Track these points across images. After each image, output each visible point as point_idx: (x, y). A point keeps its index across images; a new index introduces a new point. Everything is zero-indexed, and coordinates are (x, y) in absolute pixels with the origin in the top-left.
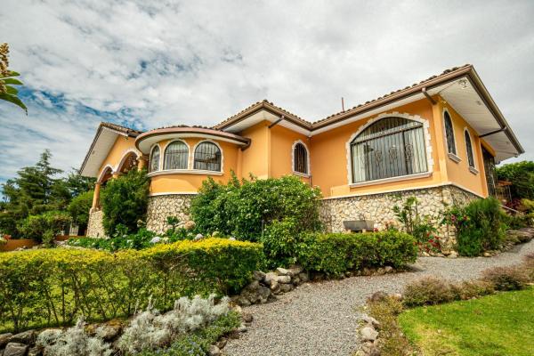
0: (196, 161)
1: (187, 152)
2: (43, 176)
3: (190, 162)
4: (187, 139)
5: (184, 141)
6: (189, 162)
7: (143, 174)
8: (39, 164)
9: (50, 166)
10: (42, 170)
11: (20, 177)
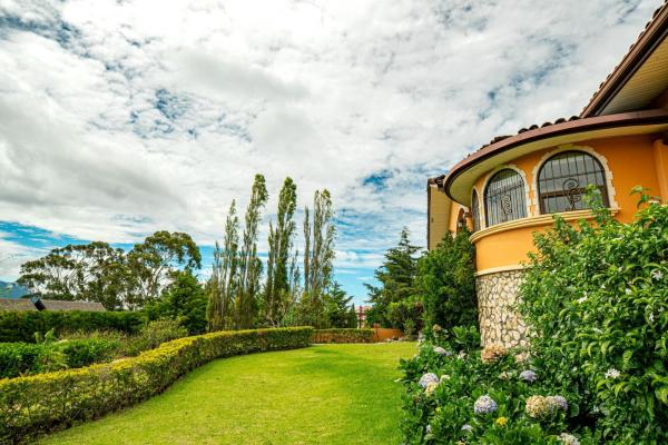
0: (542, 198)
1: (521, 185)
2: (405, 256)
3: (531, 202)
4: (519, 161)
5: (513, 167)
6: (528, 203)
7: (459, 239)
8: (401, 244)
9: (409, 244)
10: (403, 250)
11: (387, 261)
